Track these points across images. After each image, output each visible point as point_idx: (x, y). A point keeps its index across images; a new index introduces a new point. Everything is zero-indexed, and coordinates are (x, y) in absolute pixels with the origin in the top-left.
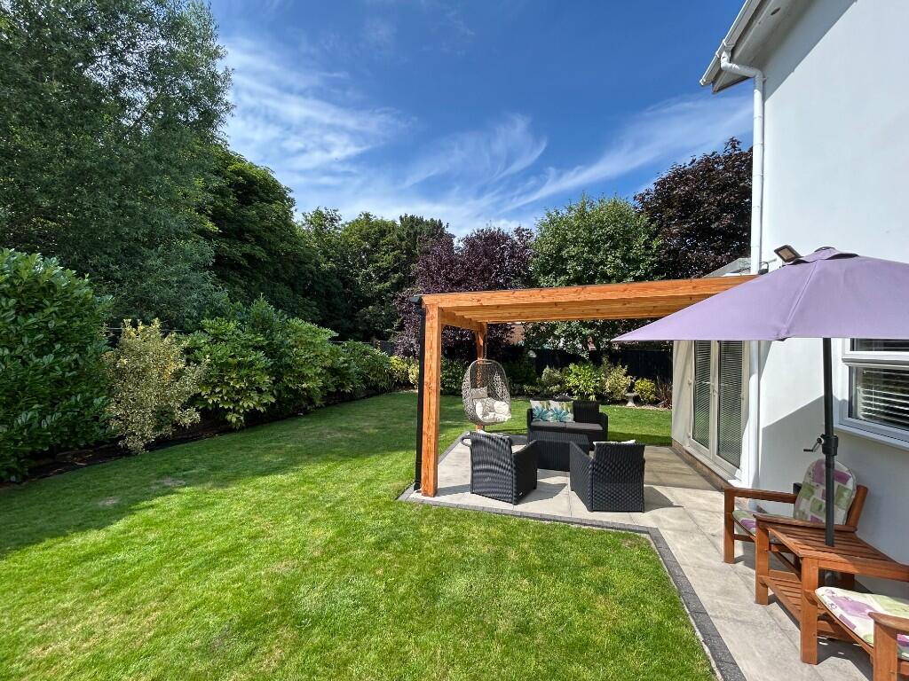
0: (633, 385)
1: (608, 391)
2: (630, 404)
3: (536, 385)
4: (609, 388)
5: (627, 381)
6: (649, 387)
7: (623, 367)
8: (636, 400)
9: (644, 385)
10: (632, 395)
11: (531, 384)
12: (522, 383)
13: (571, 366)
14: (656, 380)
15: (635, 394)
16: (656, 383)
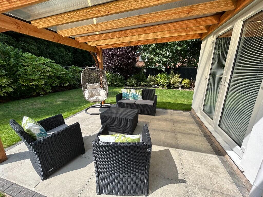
0: (181, 82)
1: (172, 84)
2: (180, 89)
3: (146, 82)
4: (172, 82)
5: (180, 80)
6: (188, 82)
7: (179, 74)
8: (182, 87)
9: (186, 81)
10: (181, 85)
11: (144, 82)
12: (140, 82)
13: (159, 75)
14: (191, 79)
15: (182, 85)
16: (191, 81)
